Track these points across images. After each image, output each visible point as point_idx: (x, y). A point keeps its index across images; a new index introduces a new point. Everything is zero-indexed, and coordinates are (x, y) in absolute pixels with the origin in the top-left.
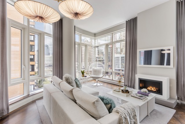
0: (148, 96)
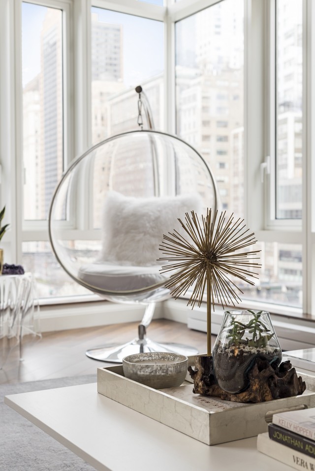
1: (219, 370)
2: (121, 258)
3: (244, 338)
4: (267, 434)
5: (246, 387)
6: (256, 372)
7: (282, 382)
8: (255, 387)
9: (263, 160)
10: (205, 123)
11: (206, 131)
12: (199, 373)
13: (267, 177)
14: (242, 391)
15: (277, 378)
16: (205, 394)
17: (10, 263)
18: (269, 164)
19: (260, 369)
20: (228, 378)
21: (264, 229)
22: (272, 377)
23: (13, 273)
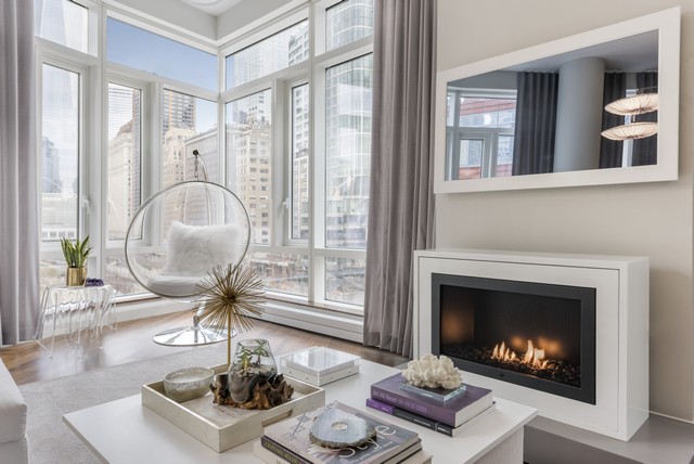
0: (447, 427)
1: (232, 385)
2: (180, 270)
3: (251, 362)
4: (259, 442)
5: (251, 398)
6: (257, 387)
7: (276, 393)
8: (257, 398)
9: (284, 200)
10: (253, 160)
11: (253, 166)
12: (218, 389)
13: (286, 211)
14: (248, 401)
15: (273, 390)
16: (222, 404)
17: (92, 278)
18: (288, 202)
19: (261, 385)
20: (238, 391)
21: (284, 245)
22: (269, 389)
23: (94, 285)
